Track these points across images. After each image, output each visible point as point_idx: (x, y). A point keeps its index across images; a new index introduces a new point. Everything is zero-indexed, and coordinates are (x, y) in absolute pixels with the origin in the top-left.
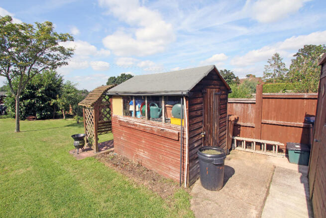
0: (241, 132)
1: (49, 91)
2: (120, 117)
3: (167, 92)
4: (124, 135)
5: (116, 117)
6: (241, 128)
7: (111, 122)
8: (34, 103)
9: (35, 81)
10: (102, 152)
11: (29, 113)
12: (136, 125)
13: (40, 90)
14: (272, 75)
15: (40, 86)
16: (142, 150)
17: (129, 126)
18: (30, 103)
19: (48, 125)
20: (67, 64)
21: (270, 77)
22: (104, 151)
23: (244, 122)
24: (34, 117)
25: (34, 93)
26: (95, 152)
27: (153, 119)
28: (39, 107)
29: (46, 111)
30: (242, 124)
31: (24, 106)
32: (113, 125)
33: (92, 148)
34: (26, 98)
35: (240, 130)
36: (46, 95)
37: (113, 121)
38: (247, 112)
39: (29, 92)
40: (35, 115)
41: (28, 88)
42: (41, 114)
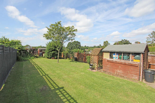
0: (151, 67)
2: (108, 59)
3: (134, 52)
4: (109, 65)
5: (105, 59)
6: (151, 65)
7: (102, 60)
8: (55, 53)
12: (117, 62)
14: (151, 42)
16: (119, 70)
17: (113, 62)
18: (53, 53)
21: (150, 43)
23: (152, 63)
25: (56, 49)
27: (125, 60)
30: (151, 64)
35: (150, 66)
38: (154, 60)
39: (54, 48)
40: (54, 57)
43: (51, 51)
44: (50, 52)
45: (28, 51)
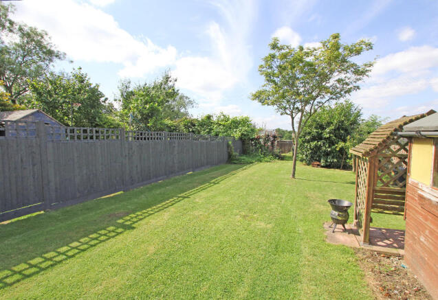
1: (339, 130)
2: (424, 189)
4: (427, 232)
5: (416, 186)
7: (404, 193)
8: (321, 146)
9: (325, 119)
10: (375, 248)
11: (314, 158)
13: (327, 130)
15: (329, 124)
18: (316, 146)
19: (329, 177)
20: (358, 88)
22: (381, 247)
24: (318, 163)
25: (322, 133)
26: (362, 243)
28: (325, 151)
29: (333, 157)
31: (310, 149)
32: (408, 201)
33: (360, 231)
34: (313, 139)
36: (335, 136)
37: (408, 194)
39: (317, 132)
40: (320, 161)
41: (316, 128)
42: (326, 161)
43: (308, 142)
44: (306, 144)
45: (261, 140)
